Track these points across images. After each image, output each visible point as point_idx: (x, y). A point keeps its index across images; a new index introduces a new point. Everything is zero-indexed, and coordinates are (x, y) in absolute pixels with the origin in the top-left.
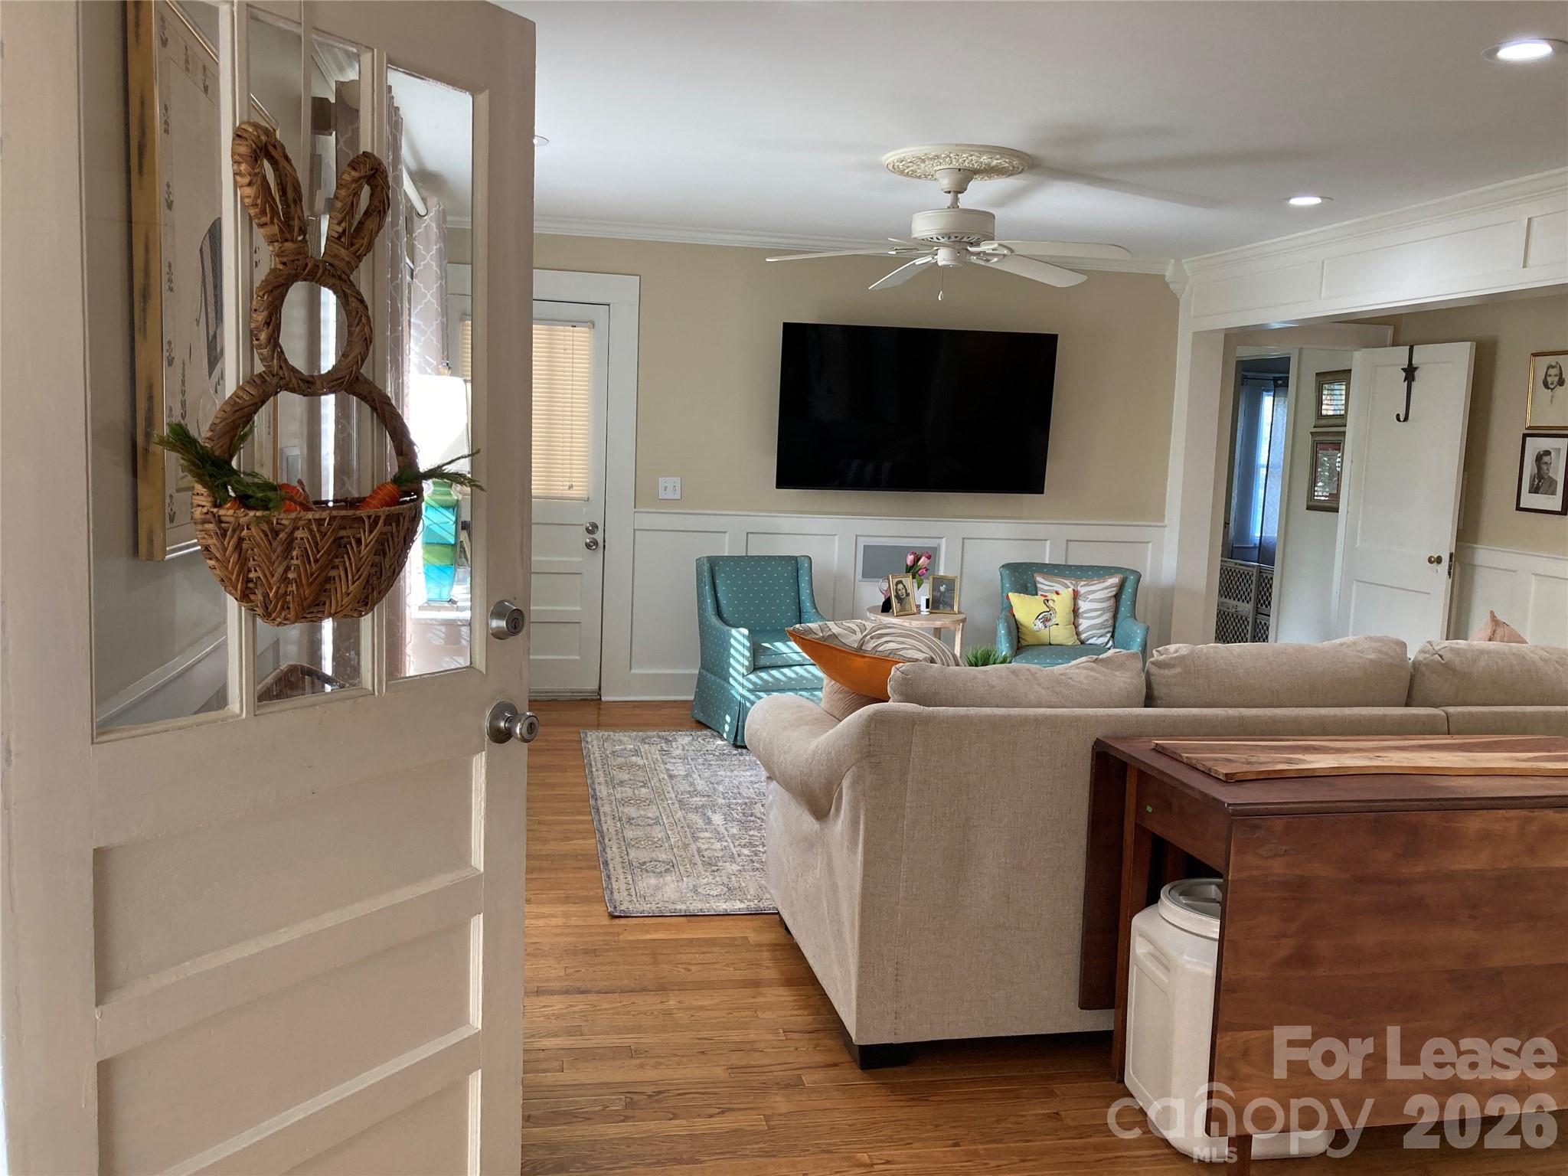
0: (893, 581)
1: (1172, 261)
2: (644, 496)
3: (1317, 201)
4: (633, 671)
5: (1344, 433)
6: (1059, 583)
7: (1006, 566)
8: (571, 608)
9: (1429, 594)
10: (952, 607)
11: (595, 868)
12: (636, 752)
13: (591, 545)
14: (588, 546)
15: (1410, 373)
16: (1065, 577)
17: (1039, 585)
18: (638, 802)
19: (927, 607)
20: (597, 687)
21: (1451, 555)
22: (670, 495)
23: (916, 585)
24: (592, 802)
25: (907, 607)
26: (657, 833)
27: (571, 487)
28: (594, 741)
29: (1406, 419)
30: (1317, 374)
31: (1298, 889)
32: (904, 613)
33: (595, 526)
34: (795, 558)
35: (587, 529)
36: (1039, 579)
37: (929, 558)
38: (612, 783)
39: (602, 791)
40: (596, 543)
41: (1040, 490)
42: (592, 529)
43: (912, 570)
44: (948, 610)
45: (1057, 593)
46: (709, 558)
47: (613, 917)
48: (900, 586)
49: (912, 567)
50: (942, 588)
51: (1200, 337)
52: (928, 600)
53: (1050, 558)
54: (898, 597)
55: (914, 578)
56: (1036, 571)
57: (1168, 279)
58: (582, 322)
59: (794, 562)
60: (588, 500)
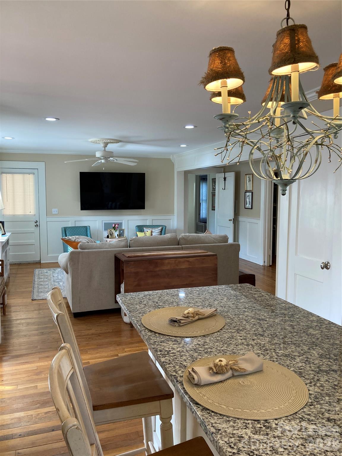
0: (109, 231)
1: (172, 155)
2: (49, 213)
3: (185, 146)
4: (48, 255)
5: (215, 192)
6: (148, 229)
7: (136, 226)
8: (32, 241)
9: (230, 228)
10: (124, 236)
11: (31, 293)
12: (47, 273)
13: (37, 226)
14: (35, 226)
15: (225, 179)
16: (149, 228)
17: (144, 230)
18: (44, 281)
19: (118, 236)
20: (40, 260)
21: (233, 219)
22: (55, 213)
23: (115, 231)
24: (33, 282)
25: (113, 236)
26: (47, 286)
27: (30, 212)
28: (37, 271)
29: (225, 189)
30: (212, 179)
31: (137, 273)
32: (112, 238)
33: (37, 221)
34: (86, 226)
35: (35, 222)
36: (144, 229)
37: (118, 225)
38: (39, 278)
39: (36, 280)
40: (37, 225)
41: (144, 208)
42: (36, 222)
43: (114, 228)
44: (123, 237)
45: (147, 231)
46: (64, 228)
47: (32, 300)
48: (111, 232)
49: (114, 227)
50: (121, 232)
51: (179, 172)
52: (118, 235)
53: (149, 223)
54: (110, 234)
55: (114, 230)
56: (144, 227)
57: (171, 159)
58: (31, 173)
59: (86, 227)
60: (35, 215)
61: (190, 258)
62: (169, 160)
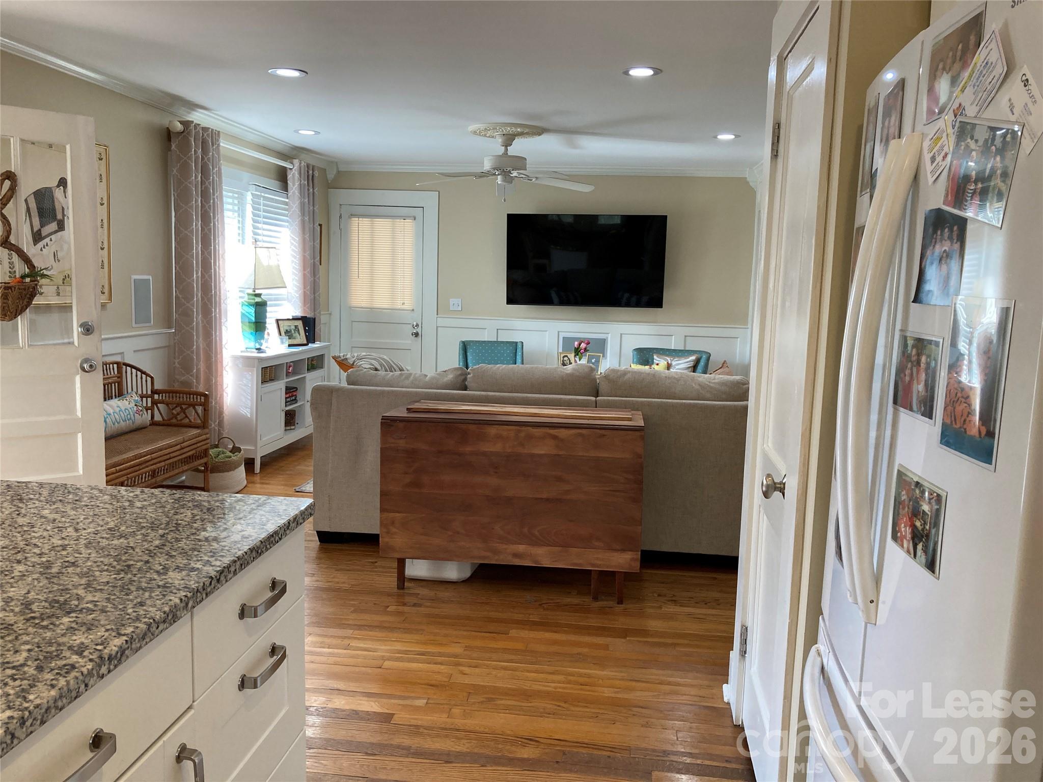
0: (561, 356)
2: (442, 308)
3: (731, 136)
6: (663, 358)
7: (637, 349)
14: (414, 335)
16: (667, 355)
17: (653, 360)
22: (456, 308)
27: (404, 303)
31: (412, 453)
34: (516, 343)
35: (413, 326)
36: (655, 357)
37: (589, 344)
40: (417, 334)
41: (660, 306)
42: (416, 326)
43: (578, 351)
45: (659, 364)
46: (464, 342)
48: (567, 359)
49: (577, 348)
53: (675, 345)
56: (656, 353)
57: (748, 179)
58: (409, 217)
59: (514, 345)
60: (413, 310)
61: (563, 430)
62: (743, 182)
